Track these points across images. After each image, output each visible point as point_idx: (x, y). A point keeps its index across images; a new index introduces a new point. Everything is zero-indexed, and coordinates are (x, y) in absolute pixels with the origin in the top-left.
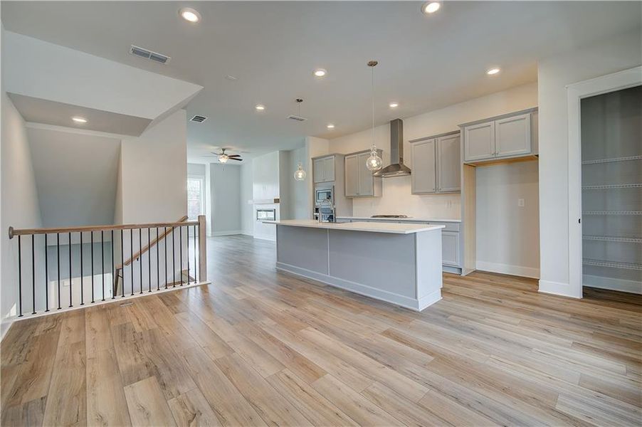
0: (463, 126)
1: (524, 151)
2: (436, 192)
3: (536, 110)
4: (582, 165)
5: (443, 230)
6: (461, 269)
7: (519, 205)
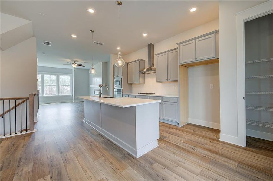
0: (179, 44)
1: (210, 56)
2: (167, 81)
3: (217, 32)
4: (245, 64)
5: (160, 103)
6: (178, 123)
7: (211, 88)
